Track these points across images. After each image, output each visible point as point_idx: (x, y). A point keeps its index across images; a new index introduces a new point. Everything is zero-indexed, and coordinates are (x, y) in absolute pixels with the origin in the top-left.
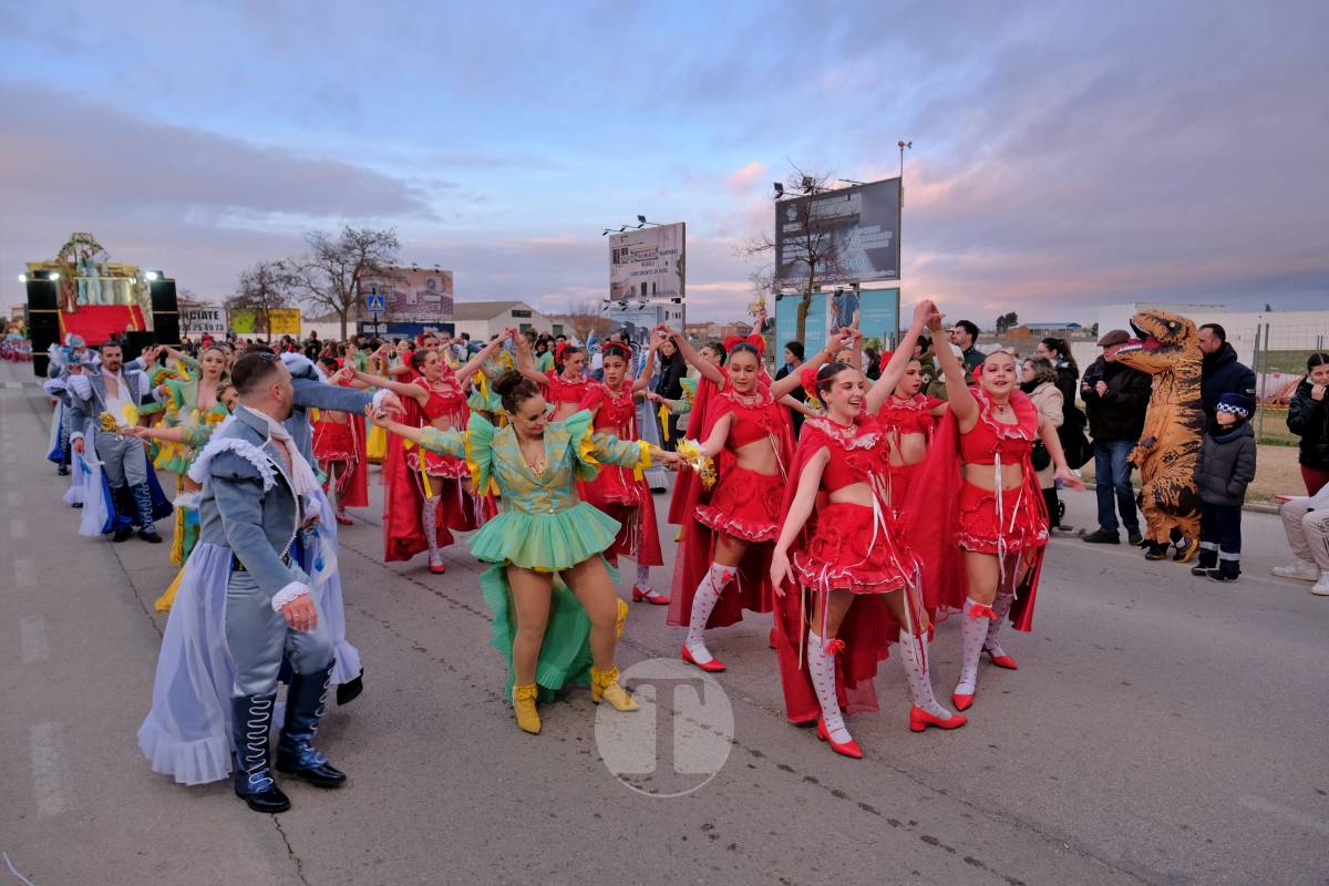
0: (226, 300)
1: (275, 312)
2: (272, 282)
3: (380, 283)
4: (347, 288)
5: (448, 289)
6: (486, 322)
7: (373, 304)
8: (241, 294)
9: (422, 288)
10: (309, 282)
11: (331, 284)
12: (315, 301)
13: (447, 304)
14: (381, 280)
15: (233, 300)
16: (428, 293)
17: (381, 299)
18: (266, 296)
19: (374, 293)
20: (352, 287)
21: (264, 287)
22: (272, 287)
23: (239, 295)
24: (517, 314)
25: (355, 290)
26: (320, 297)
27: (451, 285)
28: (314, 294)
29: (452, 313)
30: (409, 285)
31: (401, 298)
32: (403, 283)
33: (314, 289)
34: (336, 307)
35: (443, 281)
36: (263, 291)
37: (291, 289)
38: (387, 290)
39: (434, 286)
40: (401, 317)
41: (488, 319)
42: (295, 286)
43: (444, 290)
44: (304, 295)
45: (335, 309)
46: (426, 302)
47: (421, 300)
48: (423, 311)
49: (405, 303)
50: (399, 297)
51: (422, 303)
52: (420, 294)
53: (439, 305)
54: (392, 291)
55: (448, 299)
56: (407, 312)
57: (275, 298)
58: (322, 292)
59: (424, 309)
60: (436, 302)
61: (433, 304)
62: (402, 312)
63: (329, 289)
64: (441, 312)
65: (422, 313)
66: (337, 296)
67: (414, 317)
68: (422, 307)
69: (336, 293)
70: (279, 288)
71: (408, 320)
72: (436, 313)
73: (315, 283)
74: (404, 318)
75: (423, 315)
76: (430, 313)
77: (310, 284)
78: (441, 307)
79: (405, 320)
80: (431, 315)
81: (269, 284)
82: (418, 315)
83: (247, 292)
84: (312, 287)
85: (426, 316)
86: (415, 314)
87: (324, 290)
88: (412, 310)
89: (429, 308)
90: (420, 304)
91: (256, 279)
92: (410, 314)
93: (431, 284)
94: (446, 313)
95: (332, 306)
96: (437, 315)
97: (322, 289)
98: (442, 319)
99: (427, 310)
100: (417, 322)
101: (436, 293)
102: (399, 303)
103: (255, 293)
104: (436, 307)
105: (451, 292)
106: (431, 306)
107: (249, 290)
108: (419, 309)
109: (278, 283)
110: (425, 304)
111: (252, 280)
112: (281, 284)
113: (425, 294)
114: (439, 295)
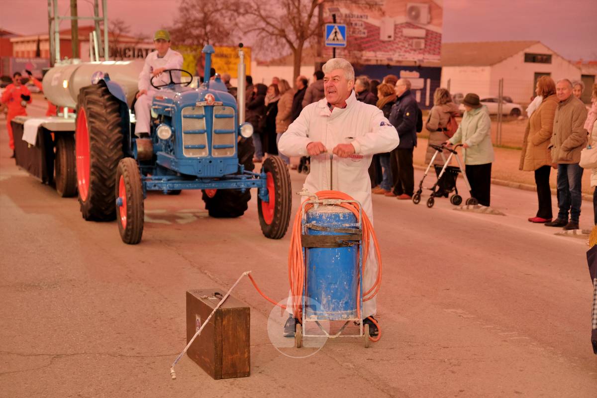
1: (217, 50)
2: (217, 11)
3: (344, 11)
4: (305, 16)
5: (435, 21)
6: (488, 69)
7: (332, 36)
8: (180, 25)
9: (402, 19)
10: (258, 9)
12: (264, 34)
13: (432, 41)
14: (347, 7)
16: (409, 25)
17: (342, 29)
18: (208, 28)
19: (335, 21)
20: (310, 16)
21: (206, 16)
22: (217, 16)
24: (531, 58)
25: (315, 19)
26: (271, 29)
27: (440, 15)
28: (262, 24)
29: (439, 53)
30: (383, 14)
31: (373, 31)
32: (376, 13)
33: (264, 19)
34: (289, 42)
35: (430, 10)
36: (204, 22)
37: (240, 19)
38: (354, 20)
39: (417, 17)
40: (371, 56)
41: (491, 64)
42: (243, 15)
43: (429, 23)
44: (251, 25)
45: (287, 46)
46: (406, 37)
47: (399, 35)
48: (401, 49)
49: (379, 38)
50: (371, 31)
51: (400, 38)
52: (399, 26)
53: (423, 41)
54: (363, 23)
55: (435, 34)
56: (380, 50)
57: (219, 31)
58: (273, 22)
59: (403, 46)
60: (418, 38)
61: (415, 41)
62: (374, 51)
63: (282, 18)
64: (426, 50)
65: (399, 52)
66: (292, 28)
67: (389, 57)
68: (401, 44)
69: (291, 22)
70: (225, 17)
71: (381, 61)
72: (417, 52)
73: (265, 10)
74: (375, 58)
75: (400, 55)
76: (410, 53)
77: (259, 12)
78: (426, 44)
79: (377, 60)
80: (412, 54)
81: (212, 12)
82: (394, 54)
83: (186, 23)
84: (261, 16)
85: (404, 55)
86: (391, 53)
87: (276, 19)
88: (386, 47)
89: (409, 45)
90: (398, 40)
91: (198, 5)
92: (383, 53)
93: (414, 13)
94: (432, 52)
95: (284, 40)
96: (420, 55)
97: (273, 18)
98: (425, 61)
99: (406, 48)
100: (392, 64)
101: (420, 26)
102: (370, 39)
103: (196, 23)
104: (418, 44)
105: (440, 25)
106: (412, 42)
107: (189, 21)
108: (395, 46)
109: (224, 11)
110: (404, 40)
111: (193, 6)
112: (227, 12)
113: (404, 27)
114: (424, 29)
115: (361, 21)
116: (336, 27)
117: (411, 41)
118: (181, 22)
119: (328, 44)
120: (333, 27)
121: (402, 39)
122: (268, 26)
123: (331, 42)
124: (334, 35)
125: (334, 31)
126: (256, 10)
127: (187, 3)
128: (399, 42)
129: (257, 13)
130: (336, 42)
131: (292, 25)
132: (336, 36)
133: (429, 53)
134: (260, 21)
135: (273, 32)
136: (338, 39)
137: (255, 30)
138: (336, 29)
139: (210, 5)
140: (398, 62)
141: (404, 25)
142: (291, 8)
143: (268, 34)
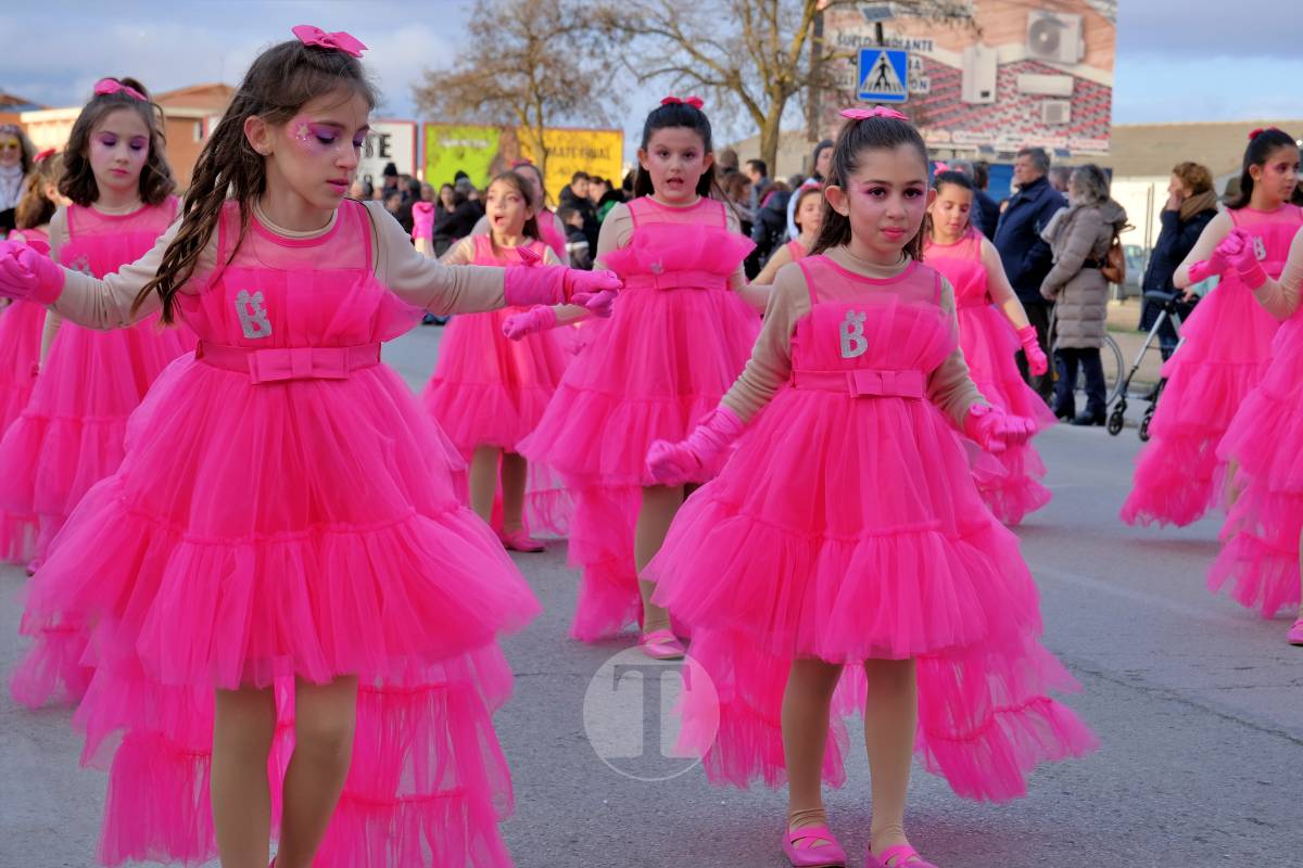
0: (424, 84)
2: (562, 30)
4: (788, 38)
5: (1096, 57)
7: (873, 76)
8: (471, 66)
9: (1014, 51)
10: (673, 22)
11: (739, 25)
13: (1090, 102)
15: (445, 85)
16: (1032, 65)
18: (539, 72)
19: (880, 41)
21: (534, 45)
22: (560, 45)
23: (461, 69)
26: (704, 70)
27: (1109, 41)
28: (684, 58)
30: (979, 32)
31: (947, 80)
33: (687, 45)
34: (747, 100)
35: (1085, 29)
36: (527, 64)
37: (613, 52)
39: (1052, 45)
40: (940, 141)
43: (1081, 61)
44: (658, 60)
45: (744, 109)
46: (1024, 95)
47: (1010, 87)
48: (1013, 125)
49: (959, 96)
50: (940, 79)
51: (1011, 98)
52: (1008, 69)
53: (1066, 104)
54: (921, 61)
55: (1095, 89)
56: (962, 125)
57: (563, 81)
58: (709, 52)
59: (1016, 117)
60: (1055, 97)
61: (1046, 103)
62: (946, 128)
63: (730, 42)
64: (1073, 126)
65: (1008, 132)
66: (755, 68)
67: (983, 142)
68: (1012, 111)
69: (753, 53)
70: (579, 48)
71: (965, 151)
72: (1053, 132)
73: (689, 24)
74: (952, 147)
75: (1010, 139)
76: (1034, 133)
77: (676, 28)
78: (1073, 113)
79: (954, 151)
80: (1039, 137)
81: (551, 35)
82: (995, 137)
83: (486, 60)
84: (680, 38)
85: (1020, 140)
86: (988, 134)
87: (718, 46)
88: (977, 121)
89: (1032, 114)
90: (1005, 101)
91: (517, 17)
92: (970, 133)
93: (1044, 37)
94: (1089, 131)
95: (736, 97)
96: (1058, 139)
97: (710, 42)
98: (1072, 152)
99: (1026, 121)
100: (992, 159)
101: (1059, 67)
102: (938, 99)
103: (511, 62)
104: (1056, 112)
105: (1108, 66)
106: (1040, 108)
107: (492, 55)
108: (999, 115)
109: (577, 33)
110: (1021, 102)
111: (503, 20)
112: (585, 36)
113: (1021, 72)
114: (1069, 75)
115: (916, 55)
116: (884, 54)
117: (1036, 104)
118: (474, 59)
119: (863, 96)
120: (878, 53)
121: (1017, 99)
122: (698, 62)
123: (872, 92)
124: (879, 73)
125: (878, 63)
126: (667, 24)
127: (489, 14)
128: (1009, 106)
129: (670, 31)
130: (883, 91)
131: (757, 60)
132: (883, 75)
133: (1082, 133)
134: (678, 49)
135: (709, 76)
136: (887, 84)
137: (666, 71)
138: (883, 59)
139: (542, 19)
140: (1007, 155)
141: (1019, 66)
142: (756, 17)
143: (699, 82)
